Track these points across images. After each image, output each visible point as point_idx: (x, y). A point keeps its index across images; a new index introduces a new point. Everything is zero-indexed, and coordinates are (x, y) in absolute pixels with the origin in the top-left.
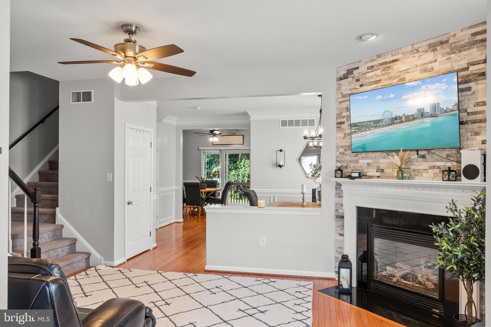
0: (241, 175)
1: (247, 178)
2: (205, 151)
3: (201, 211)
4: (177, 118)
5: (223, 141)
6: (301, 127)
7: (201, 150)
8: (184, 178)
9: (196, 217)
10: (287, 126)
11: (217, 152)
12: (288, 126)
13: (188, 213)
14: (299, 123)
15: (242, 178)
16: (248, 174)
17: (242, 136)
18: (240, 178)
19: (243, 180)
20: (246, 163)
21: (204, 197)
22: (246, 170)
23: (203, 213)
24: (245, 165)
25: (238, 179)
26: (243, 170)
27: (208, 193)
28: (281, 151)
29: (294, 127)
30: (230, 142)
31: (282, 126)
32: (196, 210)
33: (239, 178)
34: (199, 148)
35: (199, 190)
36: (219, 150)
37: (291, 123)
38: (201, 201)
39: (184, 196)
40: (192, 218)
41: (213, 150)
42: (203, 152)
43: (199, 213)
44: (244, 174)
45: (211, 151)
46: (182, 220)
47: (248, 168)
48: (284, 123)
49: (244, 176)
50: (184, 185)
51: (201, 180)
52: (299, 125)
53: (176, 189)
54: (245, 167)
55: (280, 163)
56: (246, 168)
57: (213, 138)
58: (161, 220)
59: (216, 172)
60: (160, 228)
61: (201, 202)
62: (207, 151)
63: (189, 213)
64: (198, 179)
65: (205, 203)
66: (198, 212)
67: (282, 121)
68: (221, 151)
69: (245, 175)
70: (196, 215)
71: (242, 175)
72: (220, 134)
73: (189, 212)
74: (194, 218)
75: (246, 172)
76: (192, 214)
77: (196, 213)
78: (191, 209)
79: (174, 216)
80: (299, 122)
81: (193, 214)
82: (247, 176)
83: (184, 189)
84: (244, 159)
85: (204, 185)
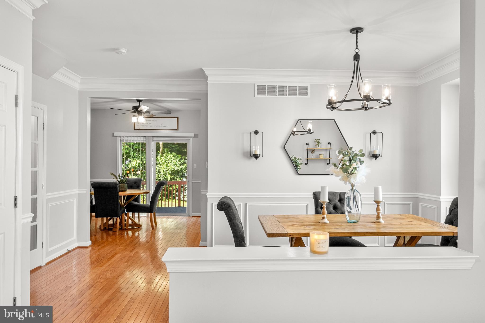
0: (162, 172)
1: (170, 176)
2: (122, 138)
3: (120, 224)
4: (81, 77)
5: (149, 125)
6: (288, 96)
7: (116, 136)
8: (92, 177)
9: (111, 233)
10: (266, 95)
11: (141, 140)
12: (268, 95)
13: (98, 226)
14: (283, 90)
15: (164, 175)
16: (171, 171)
17: (177, 119)
18: (162, 176)
19: (165, 177)
20: (168, 157)
21: (123, 203)
22: (169, 166)
23: (122, 226)
24: (167, 160)
25: (158, 177)
26: (165, 165)
27: (129, 197)
28: (256, 132)
29: (277, 96)
30: (159, 126)
31: (258, 94)
32: (111, 222)
33: (159, 175)
34: (113, 134)
35: (117, 193)
36: (144, 137)
37: (272, 90)
38: (120, 209)
39: (91, 202)
40: (105, 234)
41: (135, 137)
42: (120, 139)
43: (116, 228)
44: (167, 170)
45: (132, 137)
46: (89, 243)
47: (171, 163)
48: (261, 90)
49: (166, 173)
50: (93, 187)
51: (119, 178)
52: (285, 93)
53: (78, 193)
54: (167, 163)
55: (255, 151)
56: (169, 163)
57: (138, 118)
58: (50, 249)
59: (133, 167)
60: (47, 264)
61: (120, 212)
62: (126, 138)
63: (100, 228)
64: (113, 177)
65: (126, 211)
66: (114, 224)
67: (258, 86)
68: (146, 138)
69: (168, 172)
70: (111, 230)
71: (164, 172)
72: (148, 112)
73: (100, 226)
74: (108, 235)
75: (168, 168)
76: (105, 228)
77: (112, 227)
78: (103, 221)
79: (75, 237)
80: (283, 88)
81: (107, 228)
82: (170, 173)
83: (93, 192)
84: (165, 153)
85: (124, 185)
